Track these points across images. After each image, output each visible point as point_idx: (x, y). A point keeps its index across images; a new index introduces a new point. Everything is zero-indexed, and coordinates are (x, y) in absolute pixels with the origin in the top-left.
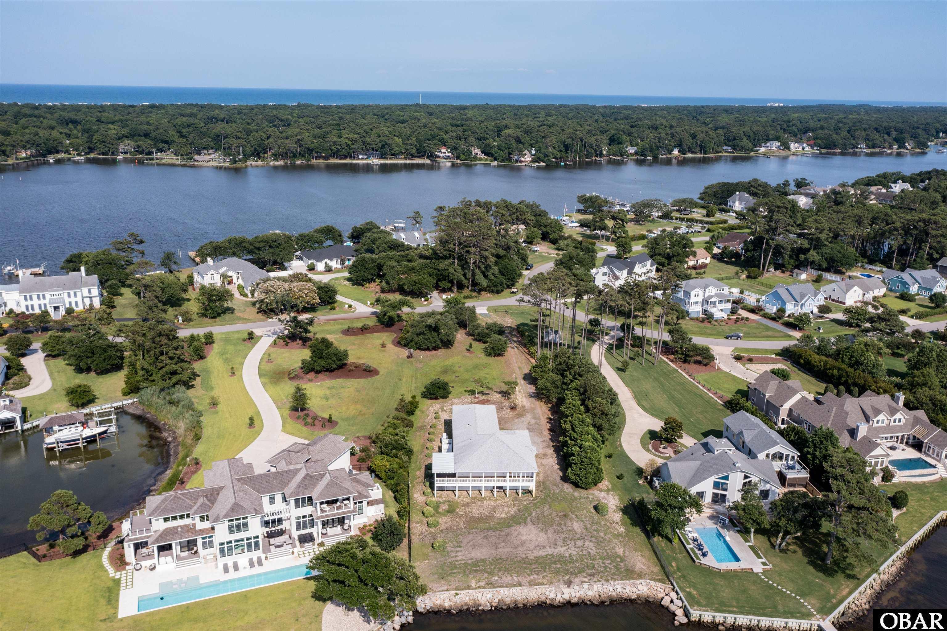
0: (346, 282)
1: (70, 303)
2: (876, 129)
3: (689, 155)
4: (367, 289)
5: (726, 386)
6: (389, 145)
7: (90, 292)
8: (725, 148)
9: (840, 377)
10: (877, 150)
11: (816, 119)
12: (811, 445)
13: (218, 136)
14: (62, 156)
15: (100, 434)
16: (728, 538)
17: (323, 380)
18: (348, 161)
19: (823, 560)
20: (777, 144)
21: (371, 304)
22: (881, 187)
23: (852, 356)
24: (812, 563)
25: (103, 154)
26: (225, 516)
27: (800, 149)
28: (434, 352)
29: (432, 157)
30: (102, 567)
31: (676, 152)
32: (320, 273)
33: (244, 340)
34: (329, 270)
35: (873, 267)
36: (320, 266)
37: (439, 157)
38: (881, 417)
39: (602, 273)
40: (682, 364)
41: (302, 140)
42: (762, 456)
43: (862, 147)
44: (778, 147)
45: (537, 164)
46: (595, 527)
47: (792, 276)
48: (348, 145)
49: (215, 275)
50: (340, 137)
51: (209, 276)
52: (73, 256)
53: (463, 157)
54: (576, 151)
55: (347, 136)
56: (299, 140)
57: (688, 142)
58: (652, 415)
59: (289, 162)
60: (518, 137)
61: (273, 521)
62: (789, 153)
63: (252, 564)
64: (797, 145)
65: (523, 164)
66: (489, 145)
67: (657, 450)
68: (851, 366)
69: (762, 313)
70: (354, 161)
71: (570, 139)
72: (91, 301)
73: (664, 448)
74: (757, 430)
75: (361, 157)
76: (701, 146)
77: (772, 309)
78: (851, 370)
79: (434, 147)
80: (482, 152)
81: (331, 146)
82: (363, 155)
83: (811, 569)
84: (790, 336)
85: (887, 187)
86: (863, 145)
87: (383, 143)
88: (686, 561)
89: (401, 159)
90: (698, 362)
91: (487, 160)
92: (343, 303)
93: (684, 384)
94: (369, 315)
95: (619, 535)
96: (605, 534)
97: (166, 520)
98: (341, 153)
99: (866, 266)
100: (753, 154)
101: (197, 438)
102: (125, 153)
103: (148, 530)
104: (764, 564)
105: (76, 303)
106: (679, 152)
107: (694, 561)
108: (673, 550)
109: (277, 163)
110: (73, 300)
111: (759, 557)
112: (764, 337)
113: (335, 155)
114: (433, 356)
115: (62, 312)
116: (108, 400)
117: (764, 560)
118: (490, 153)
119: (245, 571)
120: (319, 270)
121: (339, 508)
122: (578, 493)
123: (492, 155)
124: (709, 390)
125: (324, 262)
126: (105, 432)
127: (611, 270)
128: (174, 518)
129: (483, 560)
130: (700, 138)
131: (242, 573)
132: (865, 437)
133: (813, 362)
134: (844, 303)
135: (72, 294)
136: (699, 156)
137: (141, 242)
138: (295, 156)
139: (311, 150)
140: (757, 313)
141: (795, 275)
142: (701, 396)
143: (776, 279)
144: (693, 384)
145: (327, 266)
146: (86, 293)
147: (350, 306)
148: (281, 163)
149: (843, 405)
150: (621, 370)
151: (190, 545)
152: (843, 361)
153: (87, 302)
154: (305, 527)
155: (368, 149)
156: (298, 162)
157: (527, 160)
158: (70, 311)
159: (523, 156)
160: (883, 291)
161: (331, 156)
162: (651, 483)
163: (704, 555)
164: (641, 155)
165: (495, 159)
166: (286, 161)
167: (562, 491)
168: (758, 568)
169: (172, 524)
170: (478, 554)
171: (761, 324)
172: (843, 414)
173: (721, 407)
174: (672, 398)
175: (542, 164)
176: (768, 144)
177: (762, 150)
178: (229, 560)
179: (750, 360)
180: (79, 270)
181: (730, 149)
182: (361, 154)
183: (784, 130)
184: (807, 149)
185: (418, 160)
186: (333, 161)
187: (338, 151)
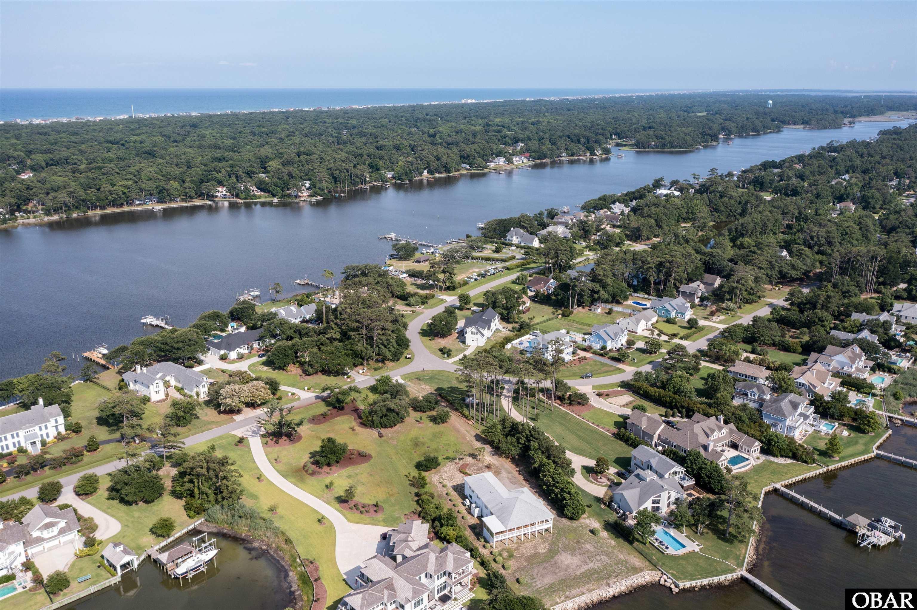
0: (265, 368)
1: (43, 436)
2: (569, 137)
3: (437, 175)
4: (289, 373)
5: (607, 420)
6: (167, 190)
7: (55, 421)
8: (463, 165)
9: (671, 402)
10: (575, 158)
11: (514, 123)
12: (689, 462)
16: (672, 534)
18: (126, 208)
19: (724, 535)
20: (502, 159)
21: (308, 389)
22: (606, 210)
23: (674, 387)
24: (719, 538)
27: (521, 162)
29: (211, 197)
31: (425, 173)
32: (233, 361)
33: (237, 445)
34: (241, 357)
35: (638, 295)
36: (233, 355)
37: (217, 197)
38: (715, 433)
39: (470, 333)
40: (569, 407)
42: (667, 476)
43: (565, 157)
44: (504, 162)
45: (315, 198)
46: (599, 545)
47: (591, 310)
48: (124, 193)
50: (113, 185)
53: (241, 195)
54: (344, 181)
56: (71, 192)
57: (435, 164)
58: (576, 453)
59: (65, 216)
60: (290, 172)
62: (514, 167)
64: (517, 159)
65: (303, 199)
66: (262, 181)
67: (598, 481)
68: (675, 393)
69: (592, 351)
70: (133, 209)
71: (338, 172)
72: (58, 429)
73: (601, 478)
74: (657, 458)
75: (138, 202)
76: (445, 167)
77: (597, 346)
78: (677, 397)
79: (212, 187)
80: (258, 189)
81: (106, 195)
82: (139, 200)
83: (720, 541)
84: (619, 369)
85: (610, 209)
86: (564, 154)
87: (161, 188)
88: (659, 555)
90: (579, 404)
91: (266, 197)
92: (287, 393)
93: (579, 423)
94: (314, 400)
95: (614, 547)
96: (608, 548)
98: (118, 202)
99: (633, 294)
100: (486, 170)
101: (289, 542)
104: (698, 545)
105: (47, 434)
106: (428, 173)
107: (663, 553)
108: (648, 548)
109: (51, 219)
110: (44, 432)
111: (694, 542)
112: (604, 373)
113: (113, 203)
115: (39, 445)
116: (182, 525)
117: (697, 543)
118: (267, 189)
120: (232, 358)
121: (463, 573)
122: (574, 524)
123: (269, 192)
124: (598, 426)
125: (236, 351)
127: (477, 329)
129: (553, 584)
130: (444, 159)
132: (713, 450)
133: (650, 392)
134: (636, 333)
135: (43, 427)
136: (445, 175)
138: (69, 209)
139: (85, 202)
140: (588, 351)
141: (593, 310)
142: (596, 432)
143: (581, 315)
144: (585, 422)
145: (238, 354)
147: (293, 394)
148: (55, 218)
149: (693, 430)
150: (533, 420)
152: (669, 391)
153: (55, 431)
154: (441, 591)
155: (144, 195)
156: (75, 215)
157: (304, 194)
158: (44, 444)
159: (300, 190)
160: (656, 318)
161: (107, 205)
162: (609, 506)
163: (667, 548)
164: (399, 179)
165: (274, 196)
166: (61, 215)
167: (564, 525)
168: (697, 549)
170: (547, 580)
171: (595, 361)
172: (695, 436)
173: (612, 439)
174: (579, 437)
175: (319, 197)
176: (496, 160)
177: (492, 165)
179: (607, 395)
180: (38, 403)
181: (468, 167)
182: (137, 199)
183: (499, 140)
184: (525, 161)
185: (198, 202)
186: (110, 210)
187: (115, 199)
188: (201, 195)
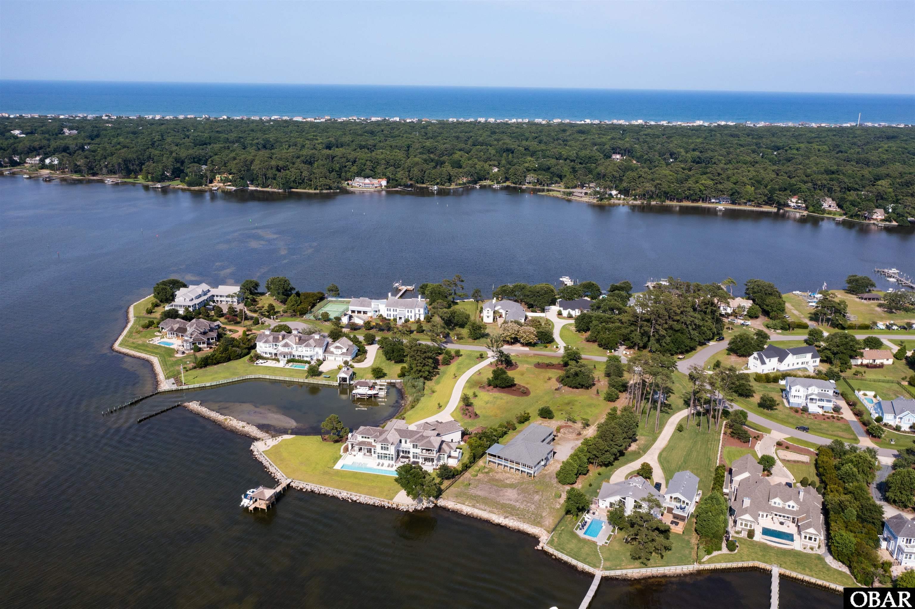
0: (573, 328)
1: (408, 316)
4: (579, 336)
6: (740, 193)
7: (419, 311)
13: (599, 174)
14: (487, 183)
15: (374, 394)
17: (495, 392)
18: (700, 204)
25: (514, 183)
26: (380, 442)
28: (575, 390)
29: (781, 205)
30: (340, 449)
32: (563, 318)
33: (477, 358)
34: (570, 317)
37: (788, 206)
38: (777, 500)
41: (660, 184)
42: (667, 497)
45: (888, 223)
46: (545, 501)
48: (700, 191)
49: (490, 311)
51: (486, 311)
52: (423, 285)
53: (811, 208)
55: (703, 182)
58: (659, 461)
59: (645, 202)
61: (406, 452)
63: (389, 466)
65: (873, 222)
66: (845, 199)
72: (420, 316)
74: (678, 483)
75: (713, 201)
79: (785, 196)
80: (836, 205)
81: (686, 190)
82: (715, 199)
84: (857, 440)
87: (734, 191)
88: (570, 529)
89: (751, 205)
90: (739, 438)
91: (837, 214)
93: (710, 450)
95: (552, 508)
96: (546, 506)
97: (363, 437)
98: (693, 198)
101: (413, 407)
102: (530, 183)
103: (356, 439)
104: (607, 543)
105: (411, 316)
107: (573, 530)
108: (571, 523)
109: (635, 202)
110: (410, 314)
111: (608, 539)
112: (830, 435)
113: (687, 198)
114: (571, 392)
115: (403, 320)
116: (389, 377)
117: (609, 541)
119: (385, 468)
120: (564, 315)
121: (430, 453)
122: (556, 485)
123: (844, 209)
124: (721, 458)
125: (567, 311)
126: (377, 394)
128: (365, 437)
129: (479, 496)
131: (383, 468)
132: (747, 507)
135: (410, 311)
137: (462, 281)
138: (651, 197)
139: (666, 193)
140: (859, 416)
142: (710, 460)
144: (718, 451)
145: (569, 313)
146: (417, 312)
148: (638, 202)
150: (680, 429)
151: (369, 451)
153: (417, 316)
154: (416, 458)
155: (719, 194)
156: (653, 203)
157: (879, 218)
158: (407, 321)
161: (685, 198)
163: (581, 529)
166: (642, 201)
167: (550, 481)
168: (600, 544)
169: (364, 440)
170: (479, 493)
171: (847, 425)
174: (688, 455)
175: (894, 223)
178: (381, 461)
179: (787, 448)
180: (418, 298)
182: (713, 198)
185: (766, 209)
186: (685, 203)
187: (691, 195)
188: (769, 202)
